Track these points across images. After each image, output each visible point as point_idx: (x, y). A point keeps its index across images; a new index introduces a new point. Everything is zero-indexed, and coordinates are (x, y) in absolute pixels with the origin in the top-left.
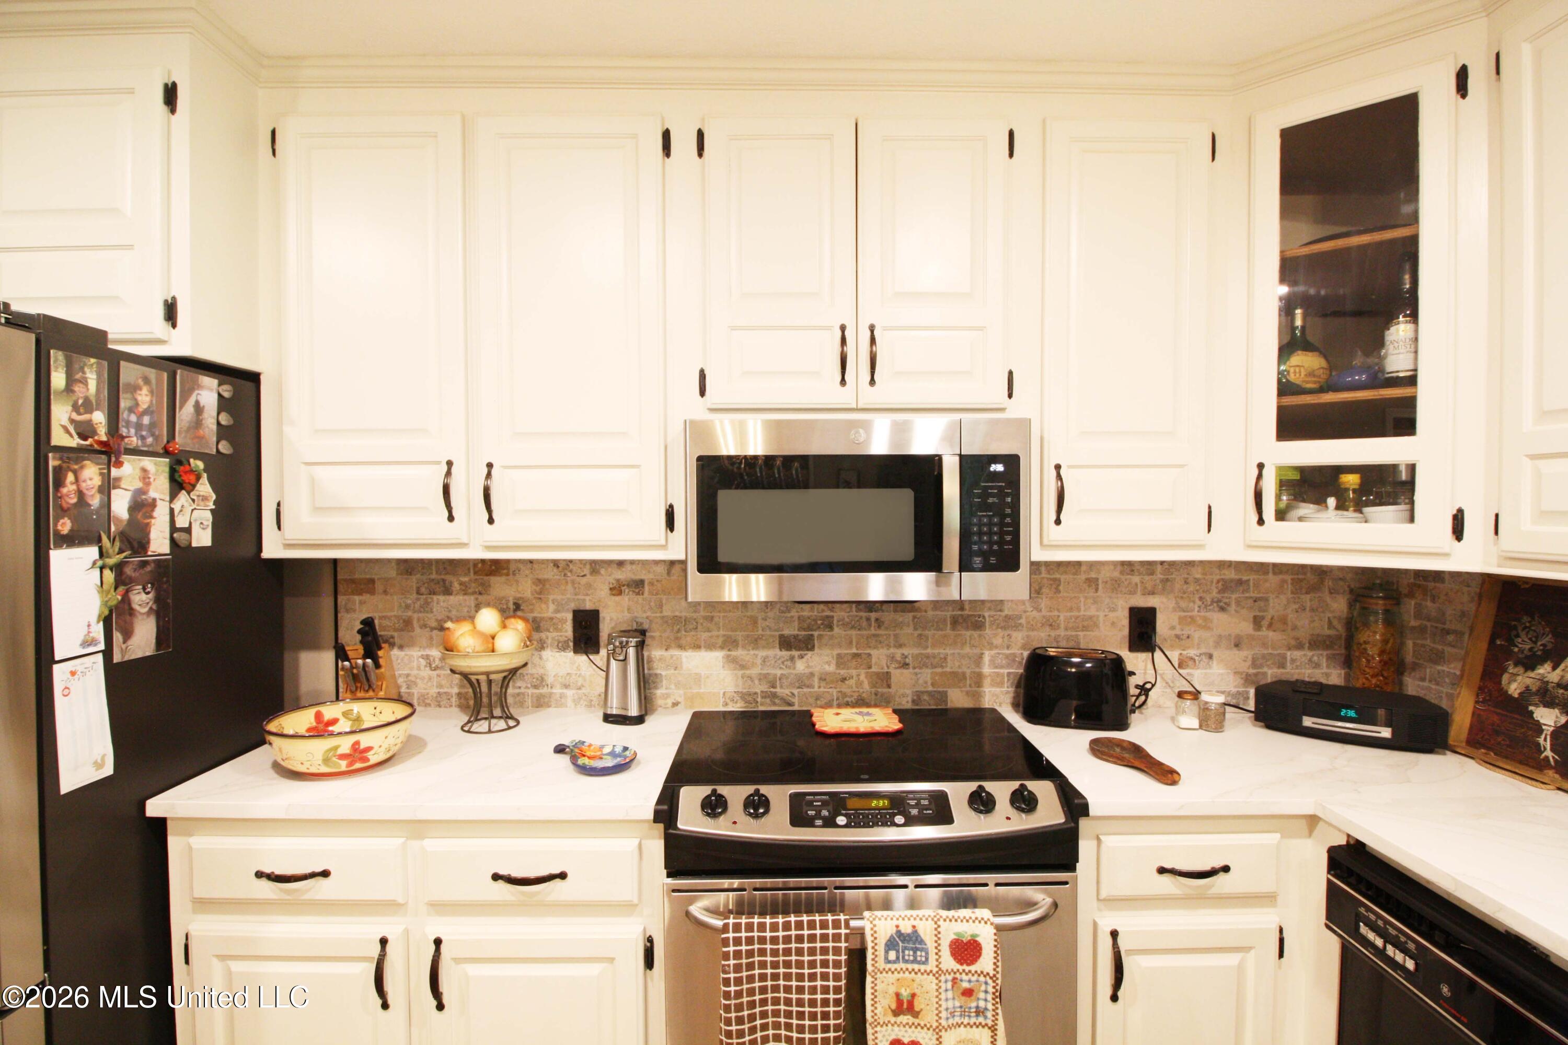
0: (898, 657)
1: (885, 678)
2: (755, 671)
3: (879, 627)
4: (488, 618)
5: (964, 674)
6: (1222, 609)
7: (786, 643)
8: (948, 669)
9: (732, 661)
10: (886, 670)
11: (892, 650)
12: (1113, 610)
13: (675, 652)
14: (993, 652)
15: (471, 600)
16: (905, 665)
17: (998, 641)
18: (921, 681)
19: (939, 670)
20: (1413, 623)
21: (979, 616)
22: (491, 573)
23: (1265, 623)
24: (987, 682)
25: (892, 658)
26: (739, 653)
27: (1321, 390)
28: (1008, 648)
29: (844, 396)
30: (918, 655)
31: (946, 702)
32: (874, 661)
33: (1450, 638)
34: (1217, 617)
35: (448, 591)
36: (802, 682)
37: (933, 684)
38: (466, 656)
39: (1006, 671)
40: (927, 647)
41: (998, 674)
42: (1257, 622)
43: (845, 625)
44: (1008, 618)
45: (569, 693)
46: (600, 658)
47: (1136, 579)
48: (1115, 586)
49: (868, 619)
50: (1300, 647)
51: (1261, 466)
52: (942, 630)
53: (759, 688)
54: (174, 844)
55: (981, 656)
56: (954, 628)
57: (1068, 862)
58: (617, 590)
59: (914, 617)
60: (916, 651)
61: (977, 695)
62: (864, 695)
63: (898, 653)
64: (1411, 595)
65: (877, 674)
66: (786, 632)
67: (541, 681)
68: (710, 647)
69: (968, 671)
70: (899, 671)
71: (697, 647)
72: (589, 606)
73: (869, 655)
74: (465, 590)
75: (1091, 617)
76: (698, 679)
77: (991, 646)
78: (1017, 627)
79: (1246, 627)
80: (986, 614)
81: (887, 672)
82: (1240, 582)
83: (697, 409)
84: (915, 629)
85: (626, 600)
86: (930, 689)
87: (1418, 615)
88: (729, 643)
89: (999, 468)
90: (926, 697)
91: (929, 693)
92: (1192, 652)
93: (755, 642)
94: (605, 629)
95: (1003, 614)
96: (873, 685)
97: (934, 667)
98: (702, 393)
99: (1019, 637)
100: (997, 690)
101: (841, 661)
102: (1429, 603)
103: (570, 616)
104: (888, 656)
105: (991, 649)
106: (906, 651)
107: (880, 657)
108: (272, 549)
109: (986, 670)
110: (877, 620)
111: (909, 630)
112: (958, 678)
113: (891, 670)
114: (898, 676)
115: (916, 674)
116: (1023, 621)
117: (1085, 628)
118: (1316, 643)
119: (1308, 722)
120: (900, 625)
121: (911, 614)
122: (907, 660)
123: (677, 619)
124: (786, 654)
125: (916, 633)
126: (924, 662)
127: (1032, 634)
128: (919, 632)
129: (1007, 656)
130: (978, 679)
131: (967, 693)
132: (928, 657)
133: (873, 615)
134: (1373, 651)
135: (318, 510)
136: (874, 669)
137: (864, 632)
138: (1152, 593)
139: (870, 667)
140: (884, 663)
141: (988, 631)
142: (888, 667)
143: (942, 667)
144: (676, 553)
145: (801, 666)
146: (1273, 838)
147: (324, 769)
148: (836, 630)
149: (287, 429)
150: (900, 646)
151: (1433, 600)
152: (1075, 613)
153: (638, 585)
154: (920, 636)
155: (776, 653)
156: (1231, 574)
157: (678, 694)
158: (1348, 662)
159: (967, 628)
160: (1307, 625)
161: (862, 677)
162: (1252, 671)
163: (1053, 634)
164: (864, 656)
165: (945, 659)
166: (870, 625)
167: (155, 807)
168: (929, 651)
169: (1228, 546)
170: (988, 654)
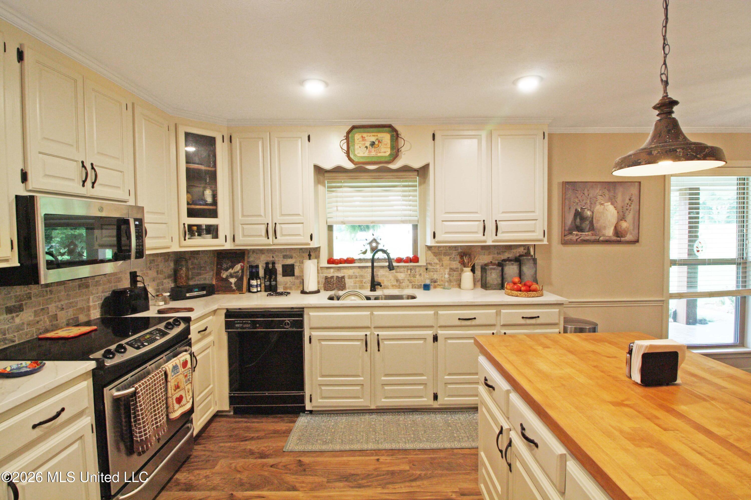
0: (60, 306)
1: (55, 317)
3: (51, 294)
5: (84, 307)
6: (150, 269)
7: (9, 310)
8: (78, 307)
10: (55, 313)
11: (57, 303)
12: (126, 274)
14: (93, 296)
16: (63, 309)
17: (94, 292)
18: (69, 315)
19: (75, 308)
20: (191, 267)
21: (88, 282)
23: (159, 272)
24: (91, 309)
25: (57, 307)
28: (97, 293)
29: (82, 191)
30: (67, 303)
31: (78, 321)
32: (50, 310)
33: (203, 269)
36: (19, 328)
37: (73, 315)
39: (97, 303)
40: (70, 299)
41: (95, 305)
42: (157, 271)
43: (37, 296)
44: (97, 282)
49: (47, 291)
50: (165, 279)
51: (184, 224)
52: (75, 291)
55: (89, 299)
56: (79, 289)
59: (65, 287)
60: (66, 301)
61: (88, 315)
62: (47, 327)
63: (59, 304)
64: (190, 259)
65: (52, 316)
66: (9, 305)
69: (85, 306)
70: (61, 312)
73: (48, 308)
75: (120, 277)
77: (92, 294)
78: (100, 285)
79: (155, 274)
80: (90, 281)
81: (56, 314)
82: (153, 260)
84: (65, 292)
86: (72, 317)
87: (192, 264)
89: (137, 223)
90: (71, 321)
91: (72, 319)
95: (95, 280)
96: (51, 321)
97: (73, 307)
98: (25, 180)
99: (100, 288)
100: (94, 311)
101: (36, 314)
102: (196, 261)
104: (55, 306)
105: (92, 295)
106: (63, 303)
107: (52, 308)
109: (91, 304)
110: (50, 291)
111: (63, 293)
112: (81, 310)
113: (58, 313)
114: (61, 314)
115: (67, 312)
116: (101, 282)
117: (119, 282)
119: (188, 295)
120: (59, 292)
121: (63, 286)
122: (63, 307)
124: (9, 316)
125: (66, 294)
126: (70, 306)
127: (104, 286)
128: (67, 293)
129: (97, 297)
131: (86, 315)
132: (71, 303)
133: (48, 289)
134: (184, 276)
136: (50, 314)
137: (46, 297)
139: (48, 313)
140: (54, 309)
141: (91, 288)
142: (56, 312)
143: (76, 306)
145: (17, 320)
148: (33, 299)
150: (60, 301)
151: (197, 260)
152: (116, 277)
154: (67, 294)
155: (4, 317)
159: (84, 288)
160: (167, 271)
161: (46, 319)
162: (157, 288)
163: (110, 285)
164: (46, 309)
165: (77, 303)
166: (47, 294)
168: (71, 301)
169: (175, 248)
170: (91, 297)
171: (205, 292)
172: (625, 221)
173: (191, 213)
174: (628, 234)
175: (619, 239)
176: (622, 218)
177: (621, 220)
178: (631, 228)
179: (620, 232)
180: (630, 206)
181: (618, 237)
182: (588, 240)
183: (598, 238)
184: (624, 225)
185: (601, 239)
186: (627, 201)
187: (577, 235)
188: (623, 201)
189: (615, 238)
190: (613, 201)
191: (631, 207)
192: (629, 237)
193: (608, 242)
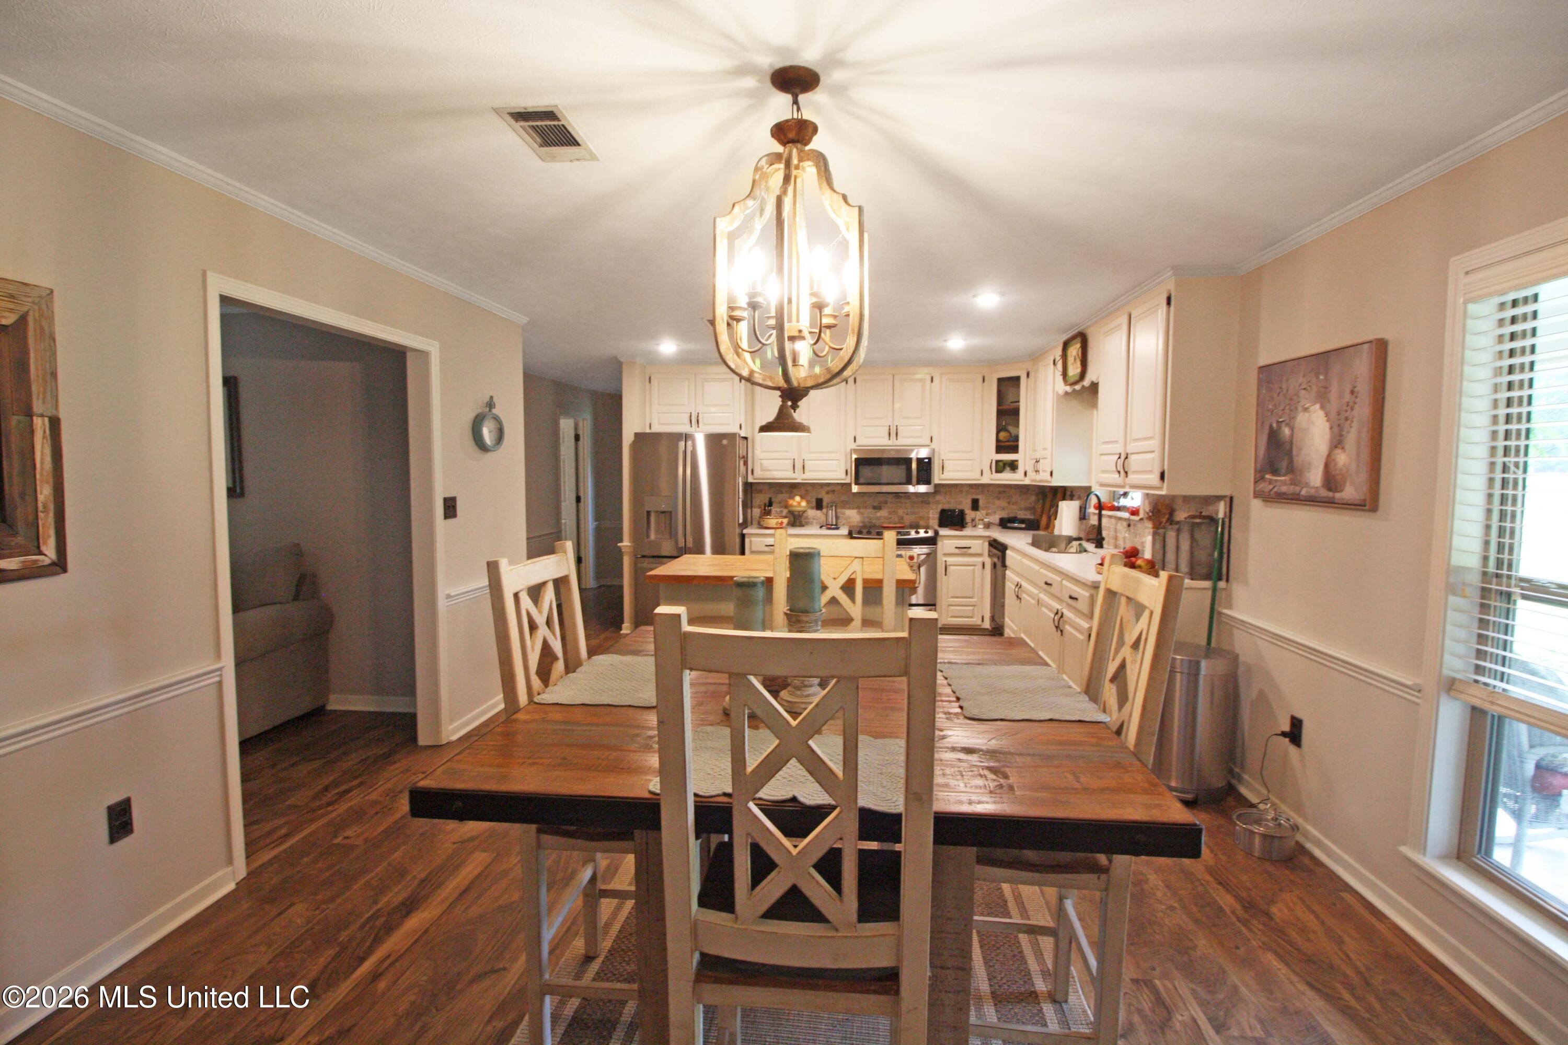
1: (902, 518)
2: (866, 515)
3: (900, 503)
4: (798, 498)
6: (999, 499)
7: (874, 508)
8: (920, 516)
9: (859, 513)
11: (904, 510)
12: (967, 499)
13: (844, 510)
14: (933, 511)
15: (788, 495)
16: (907, 514)
17: (934, 508)
18: (912, 519)
19: (917, 516)
21: (929, 501)
22: (793, 488)
23: (1011, 503)
24: (931, 519)
26: (862, 510)
27: (1008, 441)
28: (937, 509)
29: (890, 443)
34: (997, 502)
35: (782, 493)
36: (878, 518)
38: (796, 506)
39: (936, 516)
40: (914, 509)
41: (934, 517)
42: (1009, 503)
43: (892, 503)
44: (937, 501)
45: (815, 521)
46: (824, 510)
47: (973, 490)
48: (968, 492)
50: (1021, 510)
51: (992, 460)
52: (918, 504)
53: (867, 520)
54: (747, 541)
55: (929, 512)
56: (921, 504)
57: (935, 544)
58: (828, 493)
60: (911, 510)
61: (928, 523)
62: (896, 522)
63: (906, 511)
65: (900, 517)
66: (875, 504)
67: (807, 518)
68: (853, 509)
69: (925, 516)
71: (849, 508)
72: (819, 497)
73: (898, 511)
74: (786, 492)
75: (958, 500)
76: (850, 517)
77: (932, 509)
78: (940, 504)
79: (1006, 504)
80: (931, 500)
82: (1004, 492)
83: (853, 446)
85: (830, 496)
86: (915, 521)
88: (858, 508)
89: (927, 460)
90: (913, 523)
92: (990, 511)
93: (866, 507)
94: (825, 504)
96: (899, 520)
98: (855, 441)
99: (940, 506)
100: (934, 521)
101: (890, 513)
103: (814, 500)
104: (903, 512)
106: (908, 510)
107: (900, 512)
108: (750, 480)
109: (931, 516)
111: (909, 504)
112: (922, 518)
114: (906, 517)
115: (911, 517)
116: (941, 502)
117: (955, 504)
118: (1026, 509)
119: (1009, 525)
120: (906, 503)
121: (910, 500)
123: (843, 501)
124: (874, 511)
125: (911, 505)
126: (913, 513)
127: (944, 506)
130: (928, 519)
131: (925, 522)
133: (899, 500)
135: (762, 470)
137: (897, 505)
138: (978, 494)
139: (898, 515)
141: (931, 505)
142: (903, 515)
144: (848, 481)
145: (878, 514)
146: (981, 542)
147: (775, 526)
148: (889, 505)
149: (755, 451)
150: (906, 509)
153: (833, 492)
155: (871, 510)
156: (1001, 489)
157: (844, 522)
158: (1034, 514)
159: (925, 504)
160: (1024, 504)
161: (896, 517)
163: (950, 505)
164: (896, 512)
165: (919, 512)
167: (745, 531)
169: (986, 480)
170: (931, 512)
171: (1023, 526)
172: (1343, 448)
173: (1000, 449)
174: (1348, 484)
175: (1330, 494)
176: (1337, 443)
177: (1336, 447)
178: (1353, 468)
179: (1334, 476)
180: (1352, 409)
181: (1329, 489)
182: (1285, 494)
183: (1298, 489)
184: (1342, 459)
185: (1303, 492)
186: (1347, 396)
187: (1270, 482)
188: (1341, 396)
189: (1324, 493)
190: (1322, 397)
191: (1355, 412)
192: (1349, 493)
193: (1312, 501)
